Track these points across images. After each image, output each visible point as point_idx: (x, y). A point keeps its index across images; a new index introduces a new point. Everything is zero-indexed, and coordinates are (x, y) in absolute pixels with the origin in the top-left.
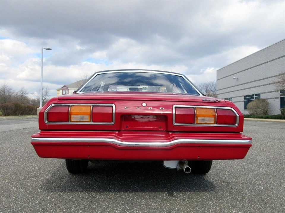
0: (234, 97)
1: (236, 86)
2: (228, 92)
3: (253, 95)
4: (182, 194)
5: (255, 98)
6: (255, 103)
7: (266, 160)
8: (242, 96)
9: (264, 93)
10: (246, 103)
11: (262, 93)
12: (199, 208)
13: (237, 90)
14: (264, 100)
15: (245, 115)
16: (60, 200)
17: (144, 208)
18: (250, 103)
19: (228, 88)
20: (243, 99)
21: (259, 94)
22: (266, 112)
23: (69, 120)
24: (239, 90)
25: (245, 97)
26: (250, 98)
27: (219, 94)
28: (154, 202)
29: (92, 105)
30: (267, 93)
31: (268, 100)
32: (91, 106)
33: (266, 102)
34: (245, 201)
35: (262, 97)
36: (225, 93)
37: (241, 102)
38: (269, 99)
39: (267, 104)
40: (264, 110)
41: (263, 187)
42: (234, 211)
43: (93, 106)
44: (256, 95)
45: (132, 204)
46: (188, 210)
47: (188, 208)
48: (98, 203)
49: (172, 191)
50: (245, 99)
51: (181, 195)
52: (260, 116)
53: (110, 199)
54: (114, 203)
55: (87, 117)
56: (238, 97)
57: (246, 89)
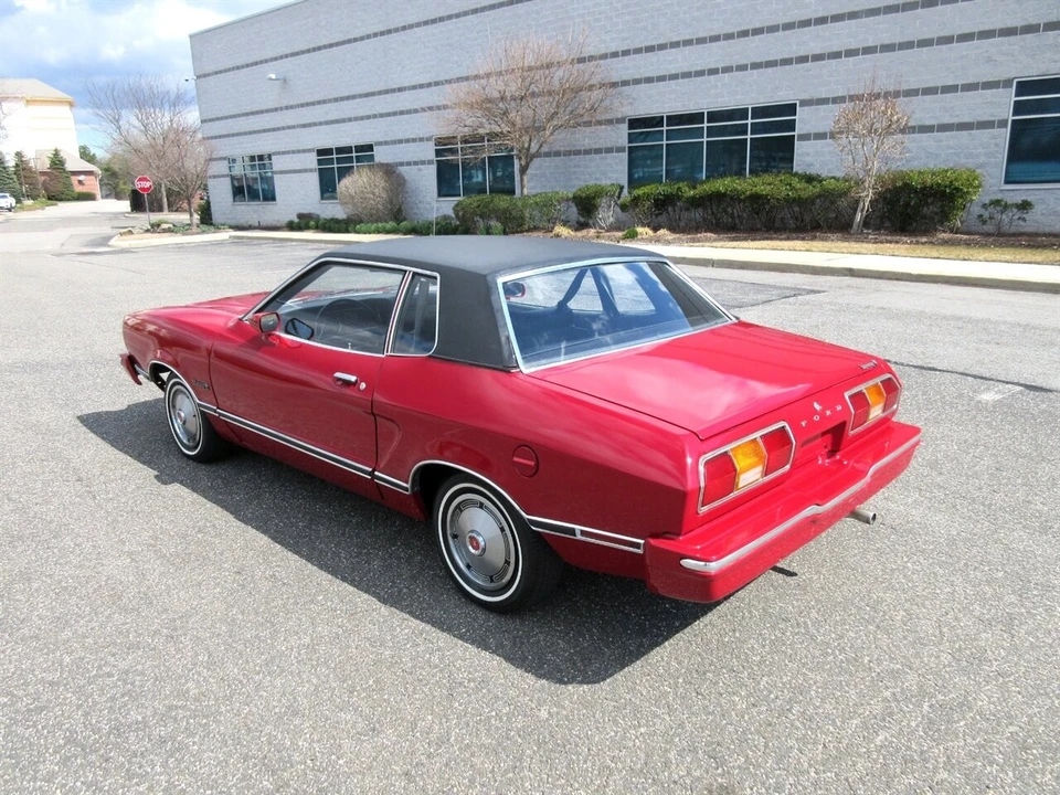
0: (279, 153)
1: (281, 109)
3: (348, 150)
5: (357, 161)
8: (310, 150)
9: (386, 143)
10: (327, 177)
11: (380, 143)
13: (289, 127)
14: (390, 170)
15: (324, 220)
19: (251, 117)
20: (311, 161)
21: (370, 148)
22: (400, 210)
24: (293, 127)
25: (318, 155)
26: (340, 160)
27: (212, 138)
30: (395, 144)
31: (402, 170)
33: (398, 174)
35: (381, 155)
37: (304, 171)
38: (402, 164)
39: (402, 182)
44: (360, 148)
56: (293, 152)
57: (321, 124)
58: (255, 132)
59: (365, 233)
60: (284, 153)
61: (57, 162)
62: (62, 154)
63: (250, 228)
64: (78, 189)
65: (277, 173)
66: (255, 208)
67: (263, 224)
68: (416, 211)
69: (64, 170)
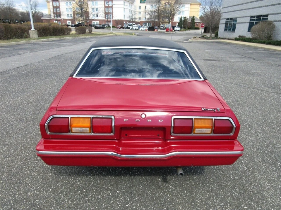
0: (239, 17)
1: (244, 4)
2: (234, 11)
3: (260, 16)
4: (175, 178)
5: (262, 20)
6: (260, 26)
7: (255, 123)
8: (248, 17)
9: (273, 14)
10: (251, 25)
11: (271, 14)
12: (188, 200)
13: (245, 9)
14: (271, 23)
15: (247, 38)
16: (69, 188)
17: (141, 199)
18: (255, 25)
19: (234, 6)
20: (248, 20)
21: (267, 16)
22: (270, 36)
23: (70, 131)
24: (246, 9)
25: (251, 18)
26: (257, 20)
27: (223, 13)
28: (150, 190)
29: (91, 116)
30: (276, 14)
31: (275, 23)
32: (90, 118)
33: (273, 24)
34: (228, 189)
35: (270, 18)
36: (230, 12)
37: (245, 23)
38: (276, 21)
39: (274, 27)
40: (268, 34)
41: (247, 167)
42: (217, 202)
43: (93, 118)
44: (264, 16)
45: (131, 193)
46: (179, 202)
47: (179, 199)
48: (102, 191)
49: (166, 175)
50: (251, 20)
51: (173, 179)
52: (263, 41)
53: (112, 185)
54: (116, 192)
55: (88, 129)
56: (244, 17)
57: (254, 8)
58: (235, 11)
59: (255, 43)
60: (241, 17)
61: (193, 19)
62: (194, 18)
63: (226, 39)
64: (196, 26)
65: (237, 23)
66: (229, 33)
67: (230, 38)
68: (277, 37)
69: (194, 21)
